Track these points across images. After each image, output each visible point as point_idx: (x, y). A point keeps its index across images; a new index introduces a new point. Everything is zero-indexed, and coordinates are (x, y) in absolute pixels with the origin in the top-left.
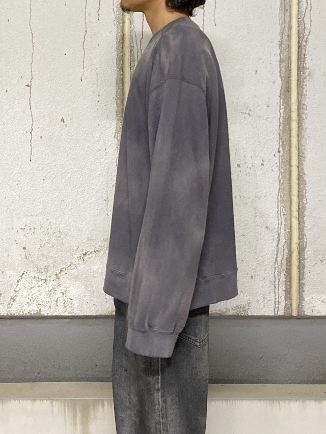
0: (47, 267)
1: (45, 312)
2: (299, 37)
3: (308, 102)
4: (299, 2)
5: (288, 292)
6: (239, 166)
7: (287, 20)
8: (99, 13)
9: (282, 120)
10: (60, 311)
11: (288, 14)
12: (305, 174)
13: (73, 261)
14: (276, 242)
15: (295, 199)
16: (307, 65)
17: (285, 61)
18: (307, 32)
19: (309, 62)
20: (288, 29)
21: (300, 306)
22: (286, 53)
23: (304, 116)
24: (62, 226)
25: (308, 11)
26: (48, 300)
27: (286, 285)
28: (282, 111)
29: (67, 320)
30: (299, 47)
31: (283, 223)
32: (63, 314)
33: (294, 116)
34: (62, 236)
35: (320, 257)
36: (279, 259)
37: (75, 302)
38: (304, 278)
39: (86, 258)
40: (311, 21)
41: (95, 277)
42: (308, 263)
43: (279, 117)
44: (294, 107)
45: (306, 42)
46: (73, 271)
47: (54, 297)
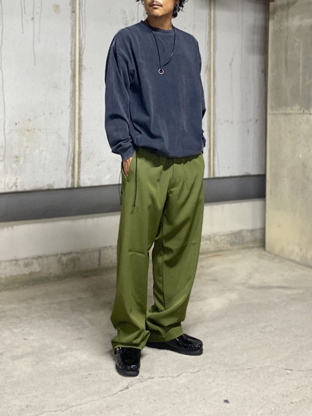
2: (80, 50)
3: (83, 82)
4: (80, 33)
5: (73, 176)
7: (74, 41)
9: (71, 91)
11: (74, 38)
12: (82, 117)
14: (68, 151)
15: (77, 130)
17: (73, 62)
18: (83, 48)
19: (84, 63)
21: (78, 182)
22: (73, 58)
23: (81, 89)
25: (83, 39)
28: (72, 86)
30: (80, 54)
31: (71, 141)
33: (77, 89)
35: (88, 157)
36: (69, 160)
38: (80, 168)
40: (85, 43)
42: (82, 161)
43: (69, 88)
44: (77, 84)
45: (83, 52)
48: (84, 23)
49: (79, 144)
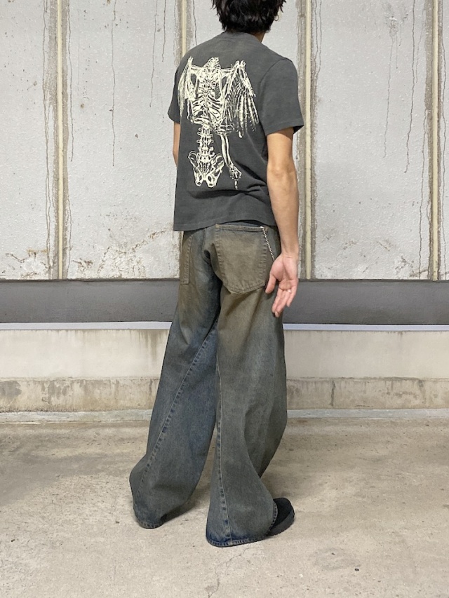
0: (126, 243)
1: (125, 276)
2: (312, 74)
3: (317, 122)
4: (312, 47)
5: (303, 262)
7: (303, 60)
8: (164, 56)
10: (136, 276)
11: (303, 56)
12: (315, 175)
13: (145, 239)
15: (309, 193)
16: (317, 94)
18: (317, 69)
21: (312, 273)
23: (315, 132)
24: (137, 213)
25: (318, 55)
26: (127, 267)
27: (302, 257)
29: (141, 282)
30: (311, 81)
32: (138, 278)
34: (137, 221)
35: (327, 235)
37: (147, 269)
38: (315, 252)
39: (154, 237)
40: (320, 61)
41: (161, 251)
42: (317, 242)
45: (317, 77)
46: (145, 247)
47: (132, 265)
48: (319, 31)
49: (313, 215)
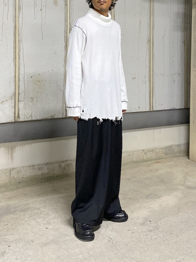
4: (70, 18)
6: (52, 70)
7: (66, 24)
14: (63, 94)
17: (66, 37)
20: (66, 27)
39: (3, 103)
48: (72, 12)
